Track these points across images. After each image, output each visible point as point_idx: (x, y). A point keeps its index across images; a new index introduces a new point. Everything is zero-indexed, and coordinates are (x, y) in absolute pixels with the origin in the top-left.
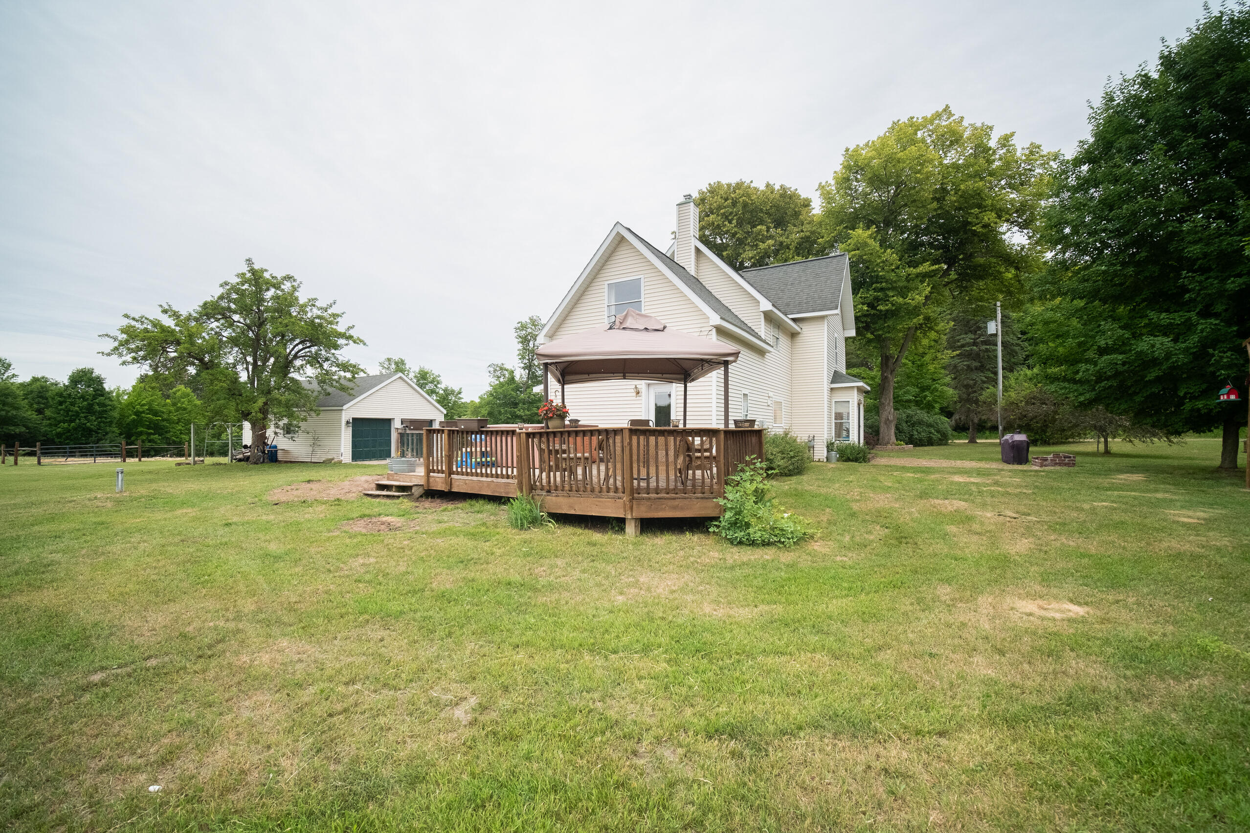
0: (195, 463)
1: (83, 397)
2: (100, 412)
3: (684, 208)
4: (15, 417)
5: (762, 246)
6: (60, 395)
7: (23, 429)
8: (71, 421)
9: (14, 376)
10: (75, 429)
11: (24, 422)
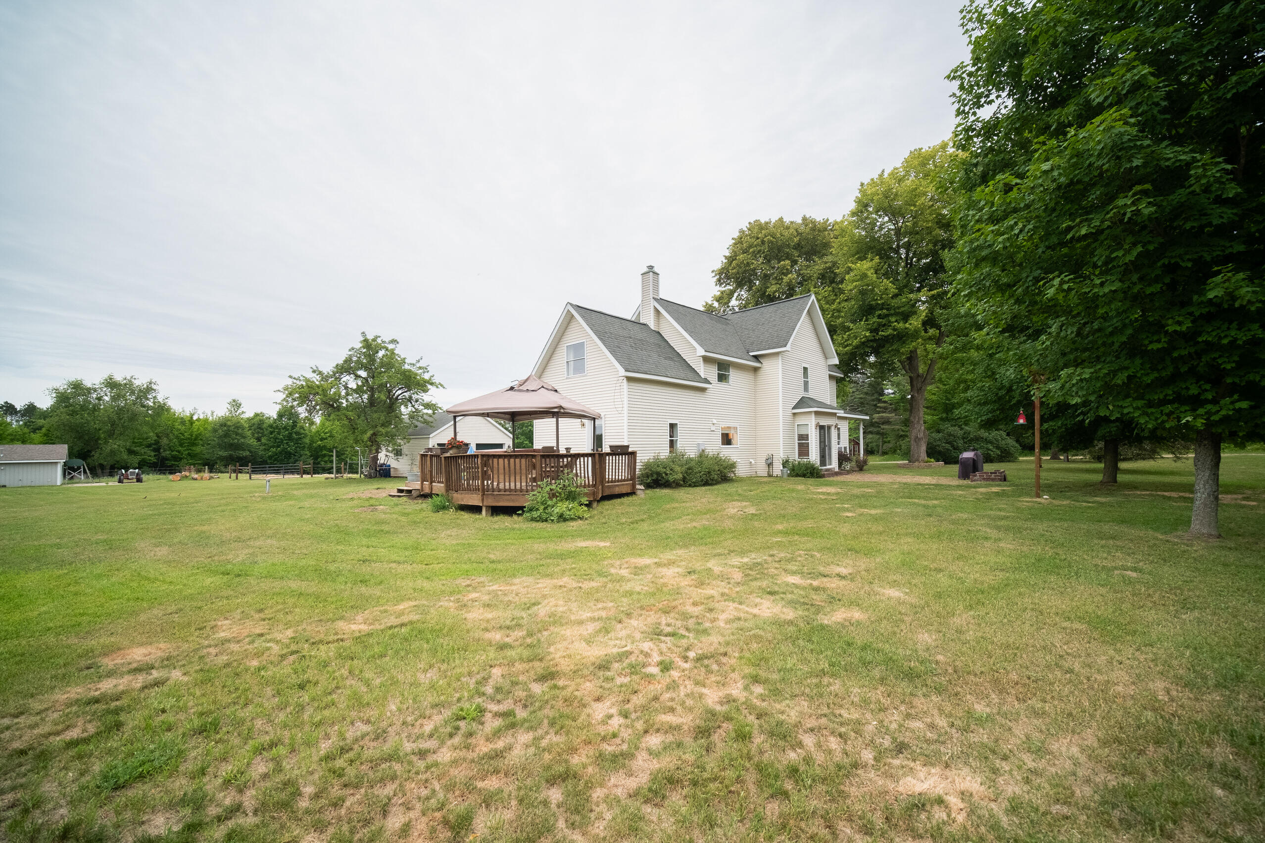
0: (336, 478)
1: (285, 428)
2: (297, 440)
3: (646, 276)
4: (243, 444)
5: (786, 279)
6: (271, 426)
7: (248, 453)
8: (278, 446)
9: (243, 412)
10: (280, 453)
11: (248, 447)
